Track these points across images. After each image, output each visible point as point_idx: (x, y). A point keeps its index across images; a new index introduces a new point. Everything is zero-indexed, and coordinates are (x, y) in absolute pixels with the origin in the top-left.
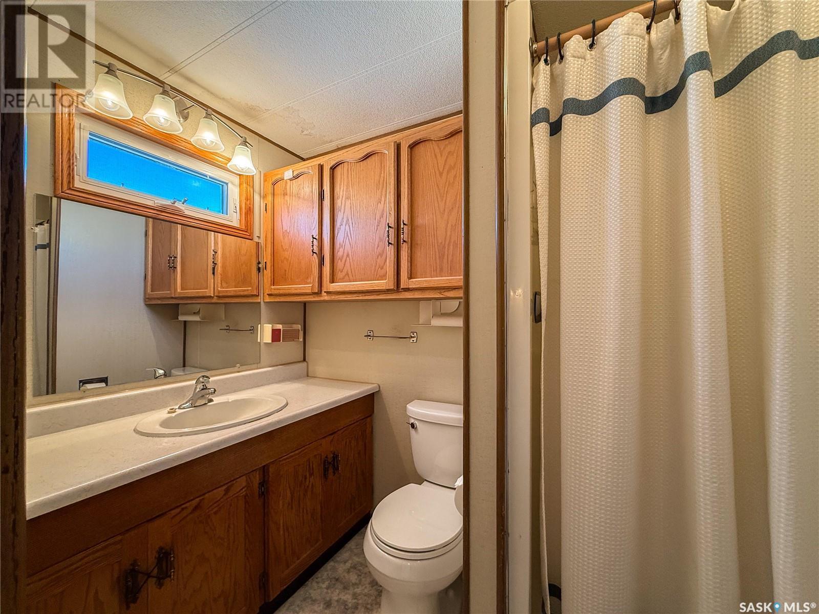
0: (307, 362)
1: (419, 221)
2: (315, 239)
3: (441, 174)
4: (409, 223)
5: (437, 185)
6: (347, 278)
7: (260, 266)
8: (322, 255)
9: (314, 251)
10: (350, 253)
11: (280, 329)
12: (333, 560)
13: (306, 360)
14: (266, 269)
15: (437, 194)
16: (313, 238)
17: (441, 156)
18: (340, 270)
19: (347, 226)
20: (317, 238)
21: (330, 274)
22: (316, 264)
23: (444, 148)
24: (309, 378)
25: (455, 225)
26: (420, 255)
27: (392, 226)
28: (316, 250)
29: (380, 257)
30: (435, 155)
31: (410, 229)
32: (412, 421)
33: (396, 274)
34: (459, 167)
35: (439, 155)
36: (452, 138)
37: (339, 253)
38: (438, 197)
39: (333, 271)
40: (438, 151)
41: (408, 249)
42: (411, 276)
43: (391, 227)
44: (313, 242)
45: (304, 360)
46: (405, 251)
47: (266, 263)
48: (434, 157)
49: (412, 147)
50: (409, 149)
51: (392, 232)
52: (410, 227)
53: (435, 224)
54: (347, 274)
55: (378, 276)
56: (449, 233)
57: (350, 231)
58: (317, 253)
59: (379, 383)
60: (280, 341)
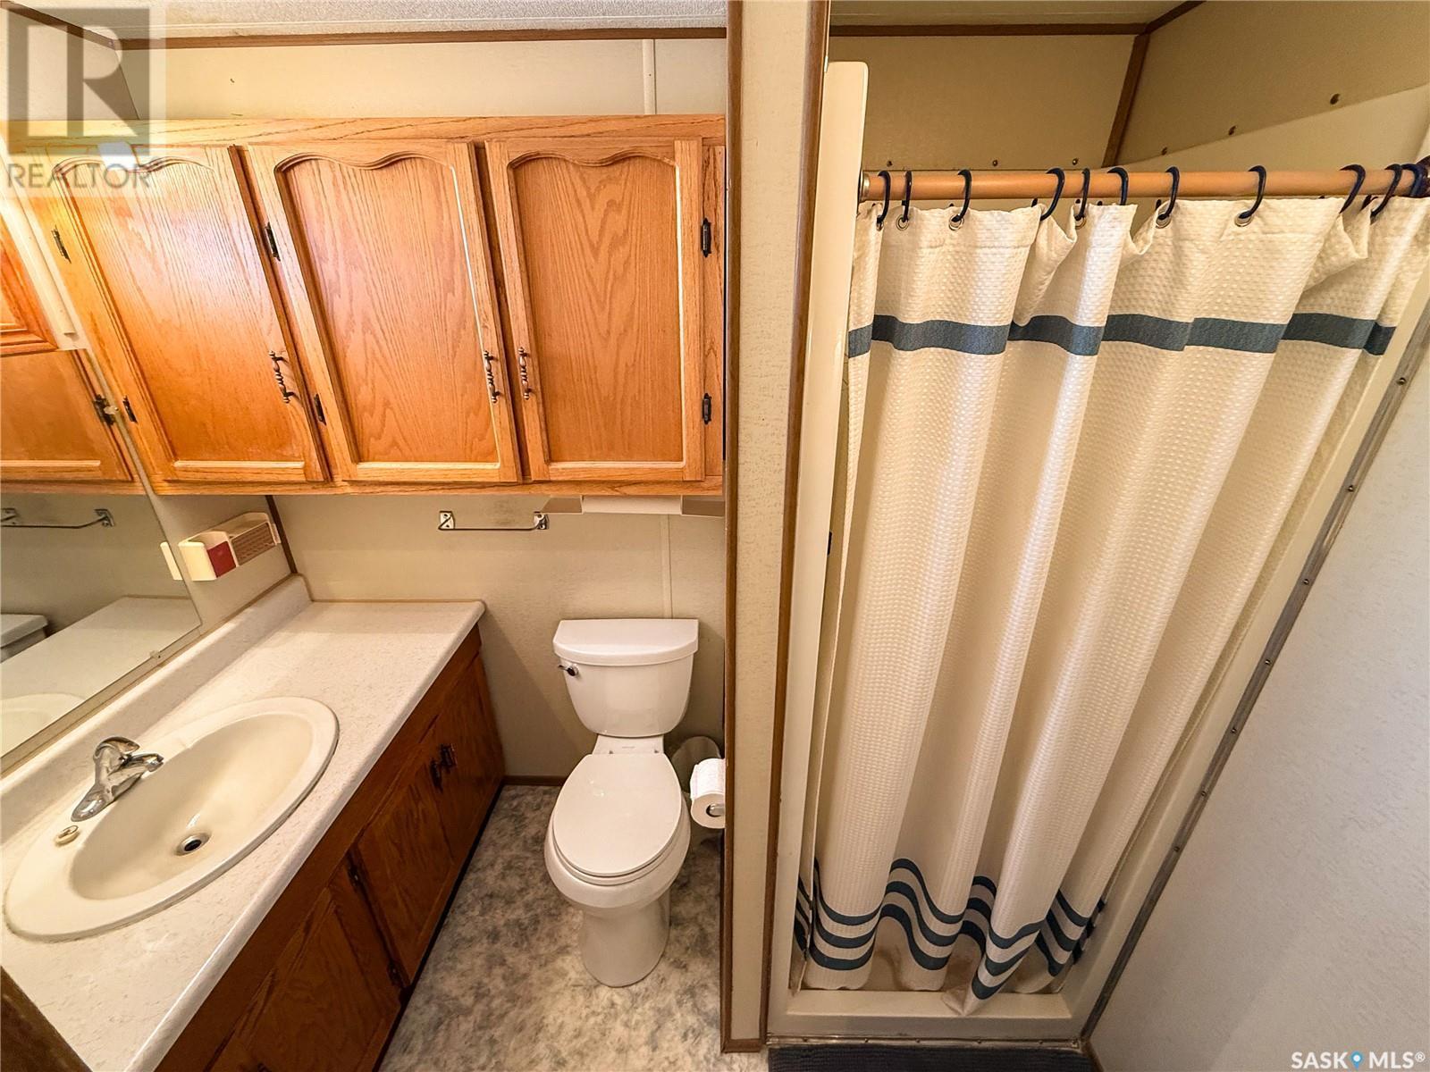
0: (301, 575)
1: (554, 345)
2: (281, 359)
3: (595, 251)
4: (534, 353)
5: (589, 276)
6: (395, 451)
7: (111, 410)
8: (313, 396)
9: (288, 391)
10: (392, 400)
11: (226, 544)
12: (471, 870)
13: (299, 571)
14: (133, 419)
15: (589, 295)
16: (276, 359)
17: (593, 209)
18: (371, 435)
19: (369, 337)
20: (285, 356)
21: (349, 444)
22: (302, 420)
23: (598, 189)
24: (315, 603)
25: (633, 365)
26: (564, 418)
27: (495, 353)
28: (291, 386)
29: (472, 415)
30: (578, 201)
31: (536, 363)
32: (568, 665)
33: (517, 453)
34: (634, 242)
35: (587, 204)
36: (616, 170)
37: (362, 396)
38: (594, 301)
39: (354, 437)
40: (585, 194)
41: (538, 407)
42: (550, 457)
43: (492, 358)
44: (278, 371)
45: (294, 571)
46: (533, 411)
47: (127, 403)
48: (575, 204)
49: (517, 166)
50: (511, 173)
51: (498, 368)
52: (536, 359)
53: (590, 358)
54: (394, 443)
55: (475, 452)
56: (621, 380)
57: (380, 347)
58: (298, 394)
59: (483, 599)
60: (234, 566)
